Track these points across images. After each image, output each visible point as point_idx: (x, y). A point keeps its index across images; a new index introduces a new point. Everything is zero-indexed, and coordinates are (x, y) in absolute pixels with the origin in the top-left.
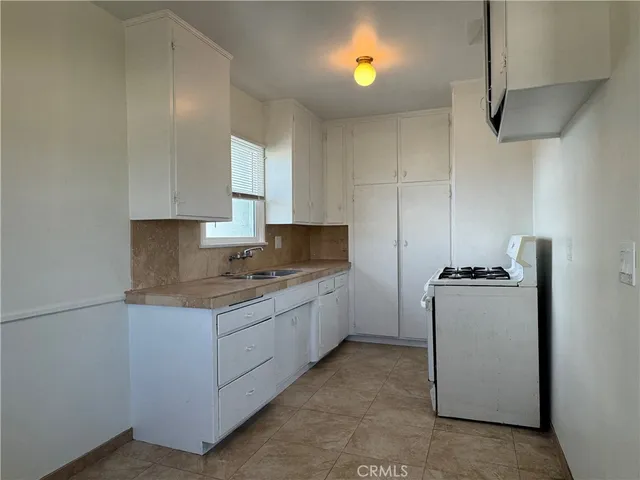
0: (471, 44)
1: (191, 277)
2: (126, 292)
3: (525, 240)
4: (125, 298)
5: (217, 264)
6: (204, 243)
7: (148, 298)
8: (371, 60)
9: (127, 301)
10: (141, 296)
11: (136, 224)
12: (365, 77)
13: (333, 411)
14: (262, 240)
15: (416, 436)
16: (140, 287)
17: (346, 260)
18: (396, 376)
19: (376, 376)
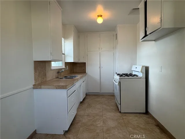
0: (128, 15)
1: (49, 79)
2: (33, 85)
3: (143, 67)
4: (33, 87)
5: (55, 74)
6: (52, 68)
7: (42, 86)
8: (102, 16)
9: (34, 88)
10: (39, 86)
11: (35, 62)
12: (100, 21)
13: (94, 115)
14: (64, 67)
15: (119, 119)
16: (37, 83)
17: (86, 72)
18: (104, 103)
19: (99, 103)
